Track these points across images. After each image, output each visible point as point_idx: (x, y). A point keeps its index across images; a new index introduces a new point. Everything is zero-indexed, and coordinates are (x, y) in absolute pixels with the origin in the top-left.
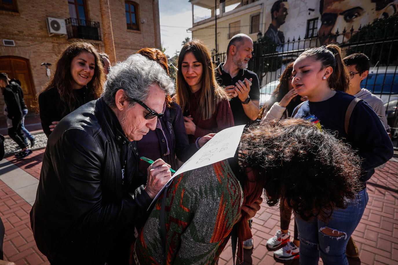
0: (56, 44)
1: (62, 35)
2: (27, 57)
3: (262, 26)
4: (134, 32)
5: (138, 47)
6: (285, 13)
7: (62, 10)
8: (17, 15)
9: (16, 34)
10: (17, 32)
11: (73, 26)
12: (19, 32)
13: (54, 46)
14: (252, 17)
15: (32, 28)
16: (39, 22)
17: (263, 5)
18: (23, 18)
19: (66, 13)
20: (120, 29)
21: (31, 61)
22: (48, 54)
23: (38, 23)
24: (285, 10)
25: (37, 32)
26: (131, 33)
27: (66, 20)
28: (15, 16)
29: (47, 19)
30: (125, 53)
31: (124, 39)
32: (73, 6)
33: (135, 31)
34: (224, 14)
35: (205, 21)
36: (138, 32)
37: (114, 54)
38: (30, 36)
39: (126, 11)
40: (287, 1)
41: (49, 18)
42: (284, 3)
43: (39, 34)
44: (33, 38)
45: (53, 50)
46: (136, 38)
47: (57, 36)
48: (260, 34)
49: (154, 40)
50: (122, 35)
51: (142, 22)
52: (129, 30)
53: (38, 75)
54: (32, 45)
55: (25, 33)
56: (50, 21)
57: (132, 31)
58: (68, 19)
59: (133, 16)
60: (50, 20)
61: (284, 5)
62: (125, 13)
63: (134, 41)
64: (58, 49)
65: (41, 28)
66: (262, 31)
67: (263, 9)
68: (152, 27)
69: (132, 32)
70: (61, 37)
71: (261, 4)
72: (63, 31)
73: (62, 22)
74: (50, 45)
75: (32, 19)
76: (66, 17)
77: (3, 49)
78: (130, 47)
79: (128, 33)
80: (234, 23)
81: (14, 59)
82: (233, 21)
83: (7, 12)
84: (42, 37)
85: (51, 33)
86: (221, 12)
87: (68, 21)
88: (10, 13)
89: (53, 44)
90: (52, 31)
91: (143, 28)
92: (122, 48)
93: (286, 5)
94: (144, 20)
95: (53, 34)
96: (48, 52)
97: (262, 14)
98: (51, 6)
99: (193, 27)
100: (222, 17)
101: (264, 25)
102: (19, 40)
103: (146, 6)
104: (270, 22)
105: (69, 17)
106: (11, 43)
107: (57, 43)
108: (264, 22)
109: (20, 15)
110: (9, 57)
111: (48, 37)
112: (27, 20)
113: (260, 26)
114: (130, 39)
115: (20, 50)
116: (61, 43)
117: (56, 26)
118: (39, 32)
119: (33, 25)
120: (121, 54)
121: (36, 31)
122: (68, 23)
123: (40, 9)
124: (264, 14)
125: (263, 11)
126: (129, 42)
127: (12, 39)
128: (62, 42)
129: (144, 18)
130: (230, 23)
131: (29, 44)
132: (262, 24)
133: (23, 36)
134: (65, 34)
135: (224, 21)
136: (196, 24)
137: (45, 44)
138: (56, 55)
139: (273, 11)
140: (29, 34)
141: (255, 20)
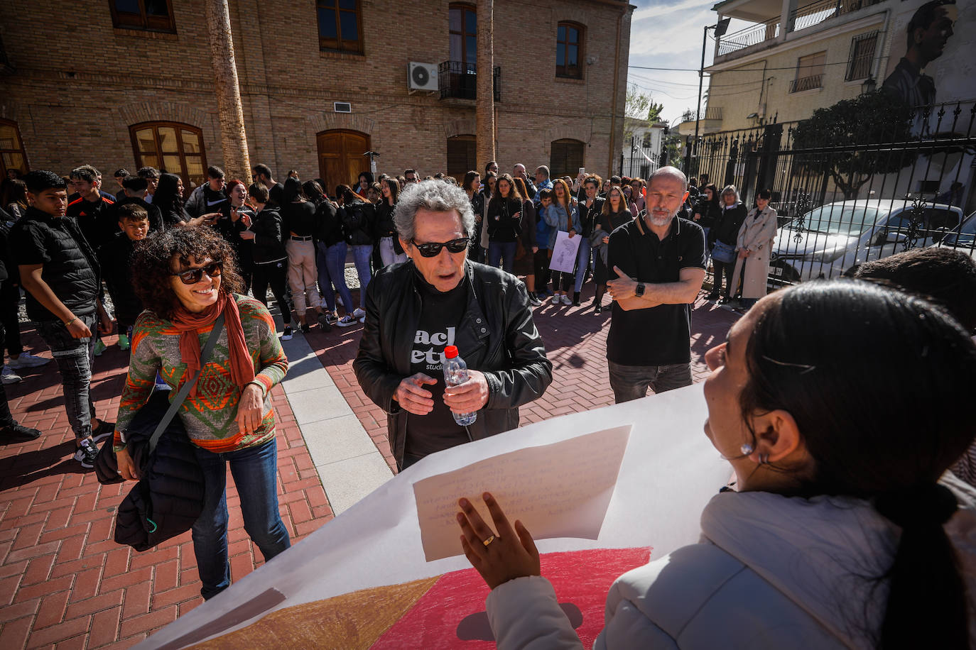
0: (419, 109)
1: (431, 91)
2: (368, 132)
3: (880, 63)
4: (569, 83)
5: (573, 112)
6: (944, 32)
7: (436, 48)
8: (360, 59)
9: (356, 93)
10: (357, 89)
11: (452, 75)
12: (360, 88)
13: (414, 111)
14: (857, 43)
15: (382, 81)
16: (395, 70)
17: (890, 14)
18: (370, 65)
19: (443, 51)
20: (542, 78)
21: (372, 138)
22: (403, 126)
23: (393, 71)
24: (948, 24)
25: (390, 88)
26: (562, 84)
27: (441, 65)
28: (359, 61)
29: (409, 65)
30: (546, 123)
31: (547, 97)
32: (459, 38)
33: (572, 80)
34: (790, 36)
35: (742, 52)
36: (579, 81)
37: (492, 136)
38: (377, 95)
39: (558, 42)
40: (954, 2)
41: (412, 63)
42: (947, 7)
43: (392, 91)
44: (382, 98)
45: (412, 119)
46: (572, 94)
47: (422, 94)
48: (871, 82)
49: (611, 98)
50: (544, 89)
51: (589, 61)
52: (560, 79)
53: (381, 163)
54: (377, 111)
55: (370, 90)
56: (412, 68)
57: (565, 80)
58: (445, 63)
59: (573, 50)
60: (413, 65)
61: (944, 12)
62: (555, 45)
63: (567, 101)
64: (420, 118)
65: (397, 81)
66: (878, 75)
67: (888, 24)
68: (611, 71)
69: (565, 83)
70: (428, 95)
71: (885, 12)
72: (432, 85)
73: (432, 70)
74: (409, 110)
75: (384, 66)
76: (441, 60)
77: (332, 118)
78: (557, 112)
79: (557, 85)
80: (812, 57)
81: (347, 134)
82: (810, 52)
83: (347, 56)
84: (397, 96)
85: (412, 90)
86: (784, 31)
87: (444, 67)
88: (351, 57)
89: (412, 109)
90: (414, 85)
91: (589, 73)
92: (539, 115)
93: (951, 12)
94: (593, 58)
95: (415, 91)
96: (404, 122)
97: (883, 34)
98: (418, 40)
99: (715, 64)
100: (785, 41)
101: (884, 61)
102: (359, 103)
103: (603, 28)
104: (903, 54)
105: (446, 58)
106: (346, 108)
107: (420, 106)
108: (886, 54)
109: (365, 61)
110: (340, 130)
111: (406, 96)
112: (376, 68)
113: (876, 62)
114: (558, 96)
115: (358, 119)
116: (427, 107)
117: (421, 76)
118: (393, 88)
119: (385, 76)
120: (536, 126)
121: (388, 86)
122: (443, 69)
123: (400, 48)
124: (889, 33)
125: (887, 28)
126: (556, 103)
127: (348, 101)
128: (429, 105)
129: (594, 53)
130: (799, 56)
131: (373, 108)
132: (881, 58)
133: (366, 95)
134: (435, 91)
135: (787, 51)
136: (723, 59)
137: (400, 108)
138: (416, 127)
139: (912, 27)
140: (376, 92)
141: (863, 49)
